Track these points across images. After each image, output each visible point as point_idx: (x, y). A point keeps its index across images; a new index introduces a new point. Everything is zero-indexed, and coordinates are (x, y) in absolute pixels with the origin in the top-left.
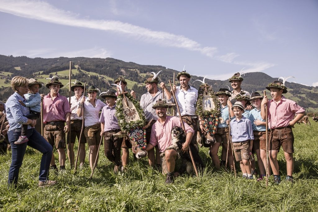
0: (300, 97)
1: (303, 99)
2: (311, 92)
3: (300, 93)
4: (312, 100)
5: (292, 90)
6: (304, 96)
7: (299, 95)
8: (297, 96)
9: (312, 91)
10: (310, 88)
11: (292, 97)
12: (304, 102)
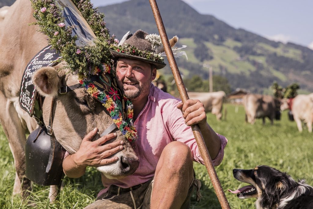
0: (254, 63)
1: (259, 67)
2: (275, 54)
3: (254, 54)
4: (277, 69)
5: (239, 44)
6: (261, 60)
7: (252, 58)
8: (248, 60)
9: (279, 51)
10: (276, 44)
11: (237, 61)
12: (261, 75)
